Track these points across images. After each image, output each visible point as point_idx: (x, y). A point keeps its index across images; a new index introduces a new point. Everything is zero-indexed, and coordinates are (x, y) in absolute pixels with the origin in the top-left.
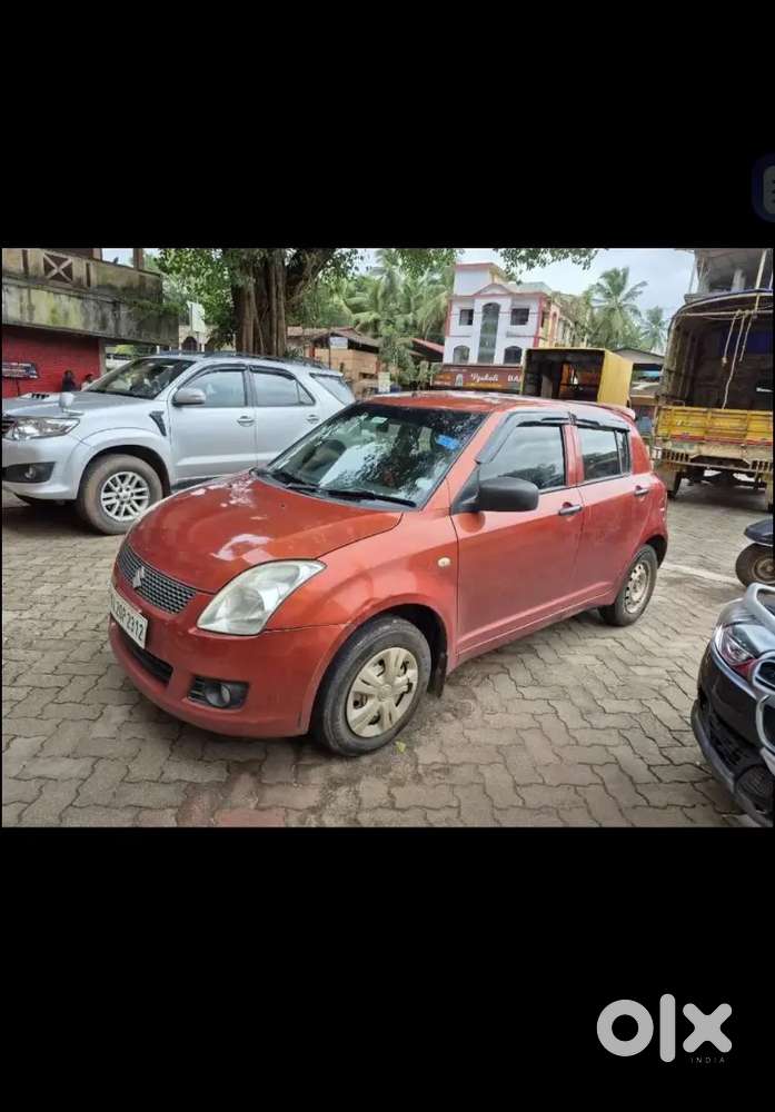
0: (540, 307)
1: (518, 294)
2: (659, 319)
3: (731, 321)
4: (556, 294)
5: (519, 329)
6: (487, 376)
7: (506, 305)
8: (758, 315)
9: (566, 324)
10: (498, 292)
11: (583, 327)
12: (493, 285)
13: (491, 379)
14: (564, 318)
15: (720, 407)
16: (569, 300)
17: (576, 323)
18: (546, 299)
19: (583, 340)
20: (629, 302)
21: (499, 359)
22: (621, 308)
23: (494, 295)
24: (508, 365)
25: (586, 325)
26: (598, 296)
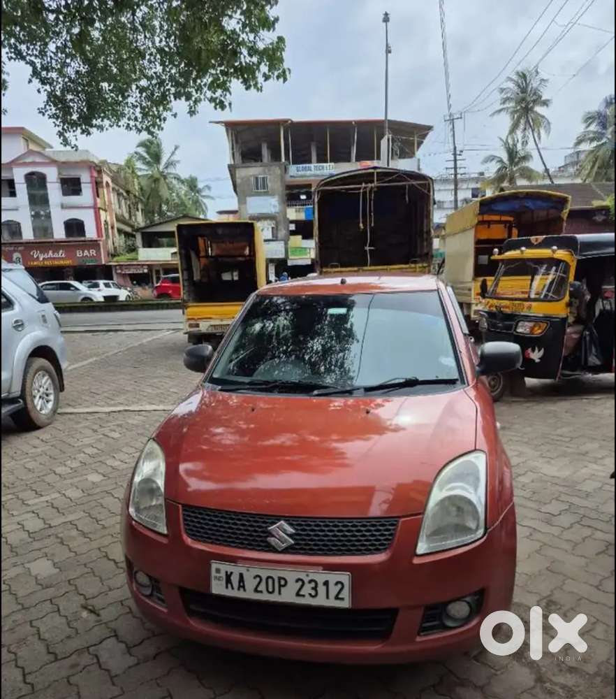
0: (92, 177)
1: (64, 163)
2: (195, 186)
3: (359, 193)
4: (104, 162)
5: (73, 199)
6: (51, 253)
7: (52, 174)
8: (377, 187)
9: (119, 194)
10: (38, 160)
11: (135, 196)
12: (30, 152)
13: (56, 255)
14: (117, 188)
15: (367, 266)
16: (114, 168)
17: (128, 192)
18: (97, 169)
19: (138, 210)
20: (171, 170)
21: (59, 233)
22: (165, 178)
23: (34, 164)
24: (71, 239)
25: (137, 194)
26: (139, 165)
